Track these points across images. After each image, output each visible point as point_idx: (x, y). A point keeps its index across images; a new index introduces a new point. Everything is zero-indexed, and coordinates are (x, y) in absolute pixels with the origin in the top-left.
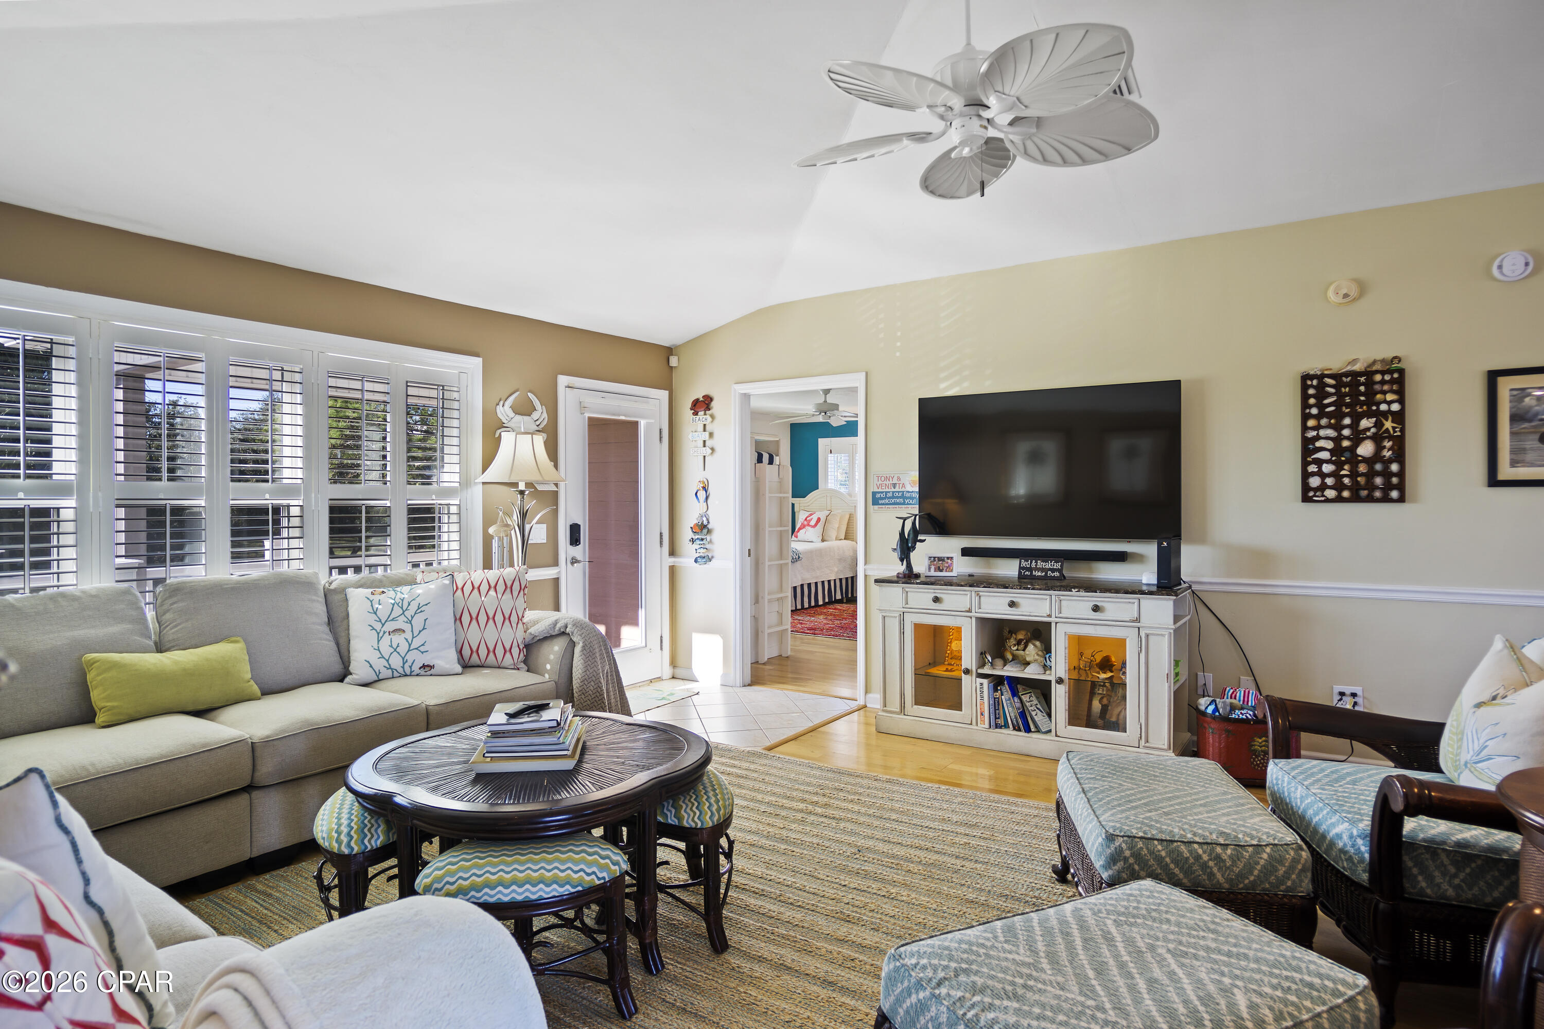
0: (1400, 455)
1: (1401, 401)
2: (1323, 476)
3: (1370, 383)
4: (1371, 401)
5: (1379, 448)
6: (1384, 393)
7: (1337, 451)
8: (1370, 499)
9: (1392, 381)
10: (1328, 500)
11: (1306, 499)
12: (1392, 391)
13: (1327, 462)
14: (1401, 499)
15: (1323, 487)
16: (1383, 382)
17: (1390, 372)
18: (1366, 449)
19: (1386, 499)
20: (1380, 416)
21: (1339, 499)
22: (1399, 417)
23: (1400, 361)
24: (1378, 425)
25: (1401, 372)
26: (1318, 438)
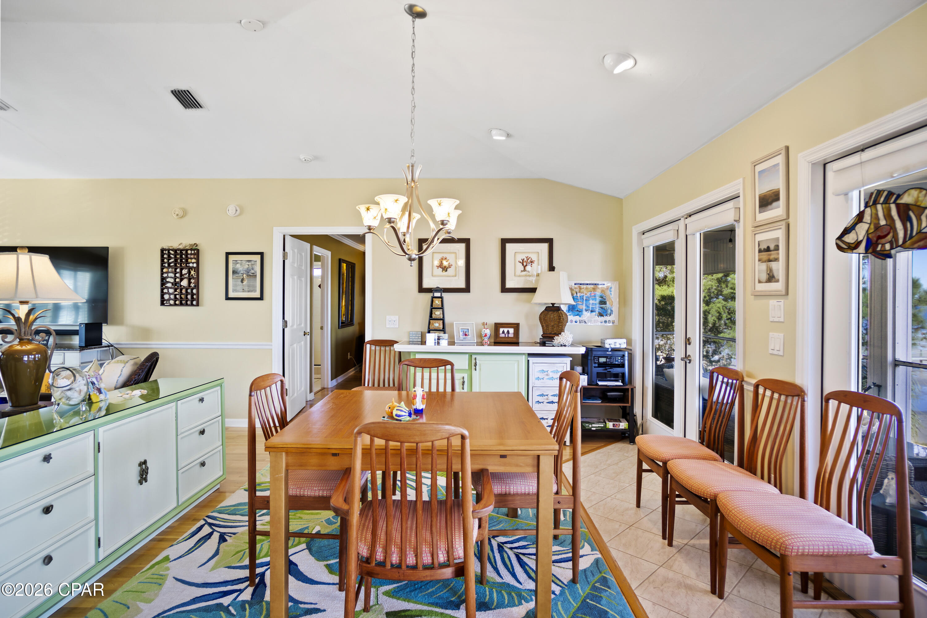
0: (197, 286)
1: (198, 263)
2: (170, 294)
3: (187, 254)
4: (187, 262)
5: (190, 283)
6: (191, 259)
7: (175, 284)
8: (187, 305)
9: (194, 254)
10: (171, 305)
11: (162, 304)
12: (194, 258)
13: (171, 288)
14: (198, 305)
15: (169, 299)
16: (191, 254)
17: (194, 250)
18: (185, 283)
19: (192, 305)
20: (190, 269)
21: (175, 304)
22: (197, 269)
23: (197, 246)
24: (189, 273)
25: (198, 250)
26: (168, 277)
